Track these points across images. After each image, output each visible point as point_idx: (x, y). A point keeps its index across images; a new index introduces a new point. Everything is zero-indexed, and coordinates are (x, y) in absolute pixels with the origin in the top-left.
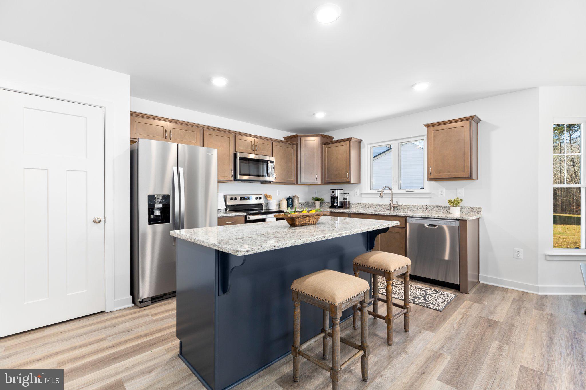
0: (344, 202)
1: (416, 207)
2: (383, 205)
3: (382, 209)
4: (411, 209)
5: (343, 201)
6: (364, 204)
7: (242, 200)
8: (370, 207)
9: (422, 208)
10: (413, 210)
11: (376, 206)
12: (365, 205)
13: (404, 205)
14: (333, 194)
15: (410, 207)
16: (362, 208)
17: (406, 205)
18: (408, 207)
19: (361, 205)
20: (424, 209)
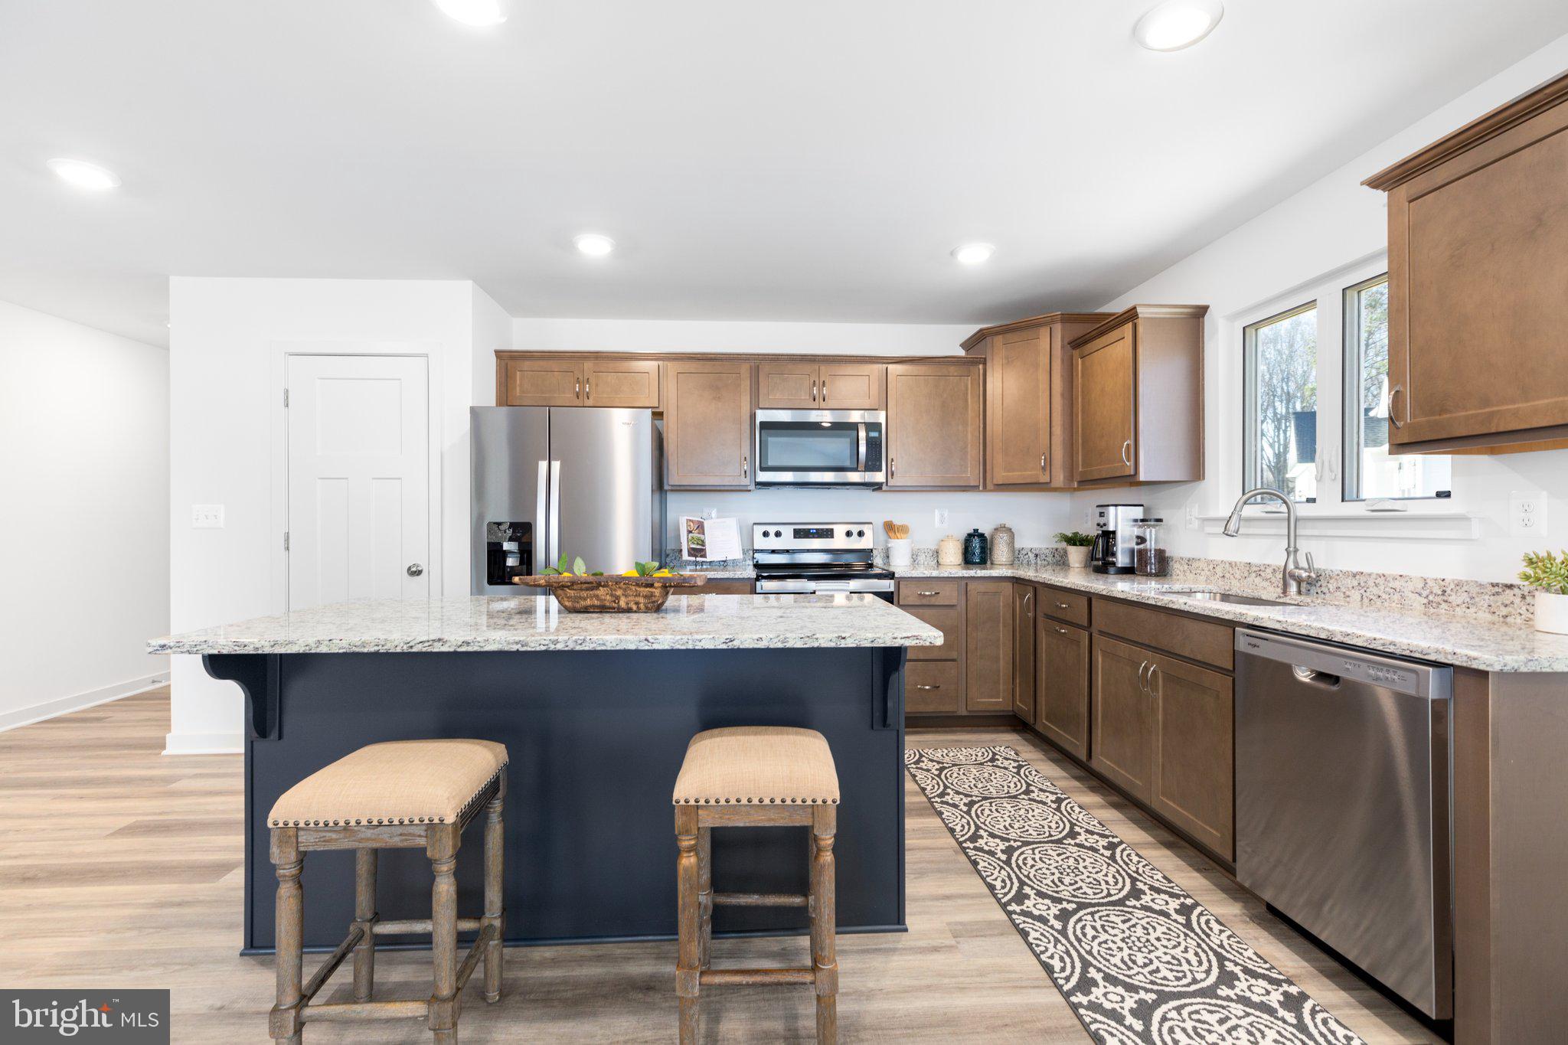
0: (1140, 552)
1: (1397, 584)
2: (1269, 570)
3: (1266, 584)
4: (1375, 590)
5: (1136, 547)
6: (1209, 562)
7: (800, 537)
8: (1227, 575)
9: (1425, 593)
10: (1384, 596)
11: (1246, 574)
12: (1211, 567)
13: (1346, 574)
14: (1102, 521)
15: (1371, 583)
16: (1202, 578)
17: (1354, 576)
18: (1362, 584)
19: (1202, 565)
20: (1431, 598)
